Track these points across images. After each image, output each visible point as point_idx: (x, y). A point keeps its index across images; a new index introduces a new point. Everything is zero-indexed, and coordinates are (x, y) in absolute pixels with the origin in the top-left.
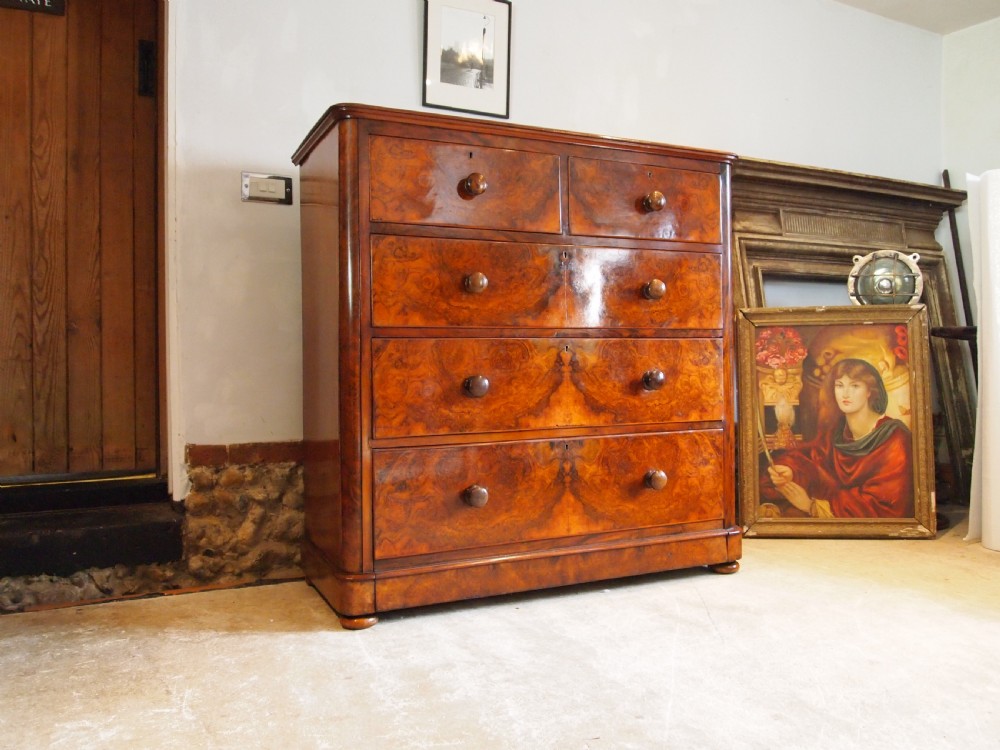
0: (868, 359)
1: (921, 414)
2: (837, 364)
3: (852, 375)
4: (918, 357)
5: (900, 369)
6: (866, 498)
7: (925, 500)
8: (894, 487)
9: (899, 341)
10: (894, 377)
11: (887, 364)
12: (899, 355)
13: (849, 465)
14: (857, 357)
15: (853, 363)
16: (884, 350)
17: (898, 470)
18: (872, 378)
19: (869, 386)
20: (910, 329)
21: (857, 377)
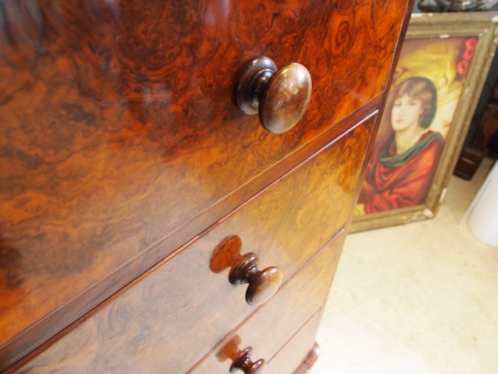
0: (430, 76)
1: (459, 127)
2: (401, 84)
3: (412, 93)
4: (477, 73)
5: (457, 84)
6: (394, 197)
7: (437, 192)
8: (417, 186)
9: (466, 56)
10: (449, 92)
11: (447, 80)
12: (461, 71)
13: (386, 174)
14: (422, 74)
15: (416, 80)
16: (449, 66)
17: (425, 172)
18: (428, 96)
19: (424, 102)
20: (480, 42)
21: (416, 95)
